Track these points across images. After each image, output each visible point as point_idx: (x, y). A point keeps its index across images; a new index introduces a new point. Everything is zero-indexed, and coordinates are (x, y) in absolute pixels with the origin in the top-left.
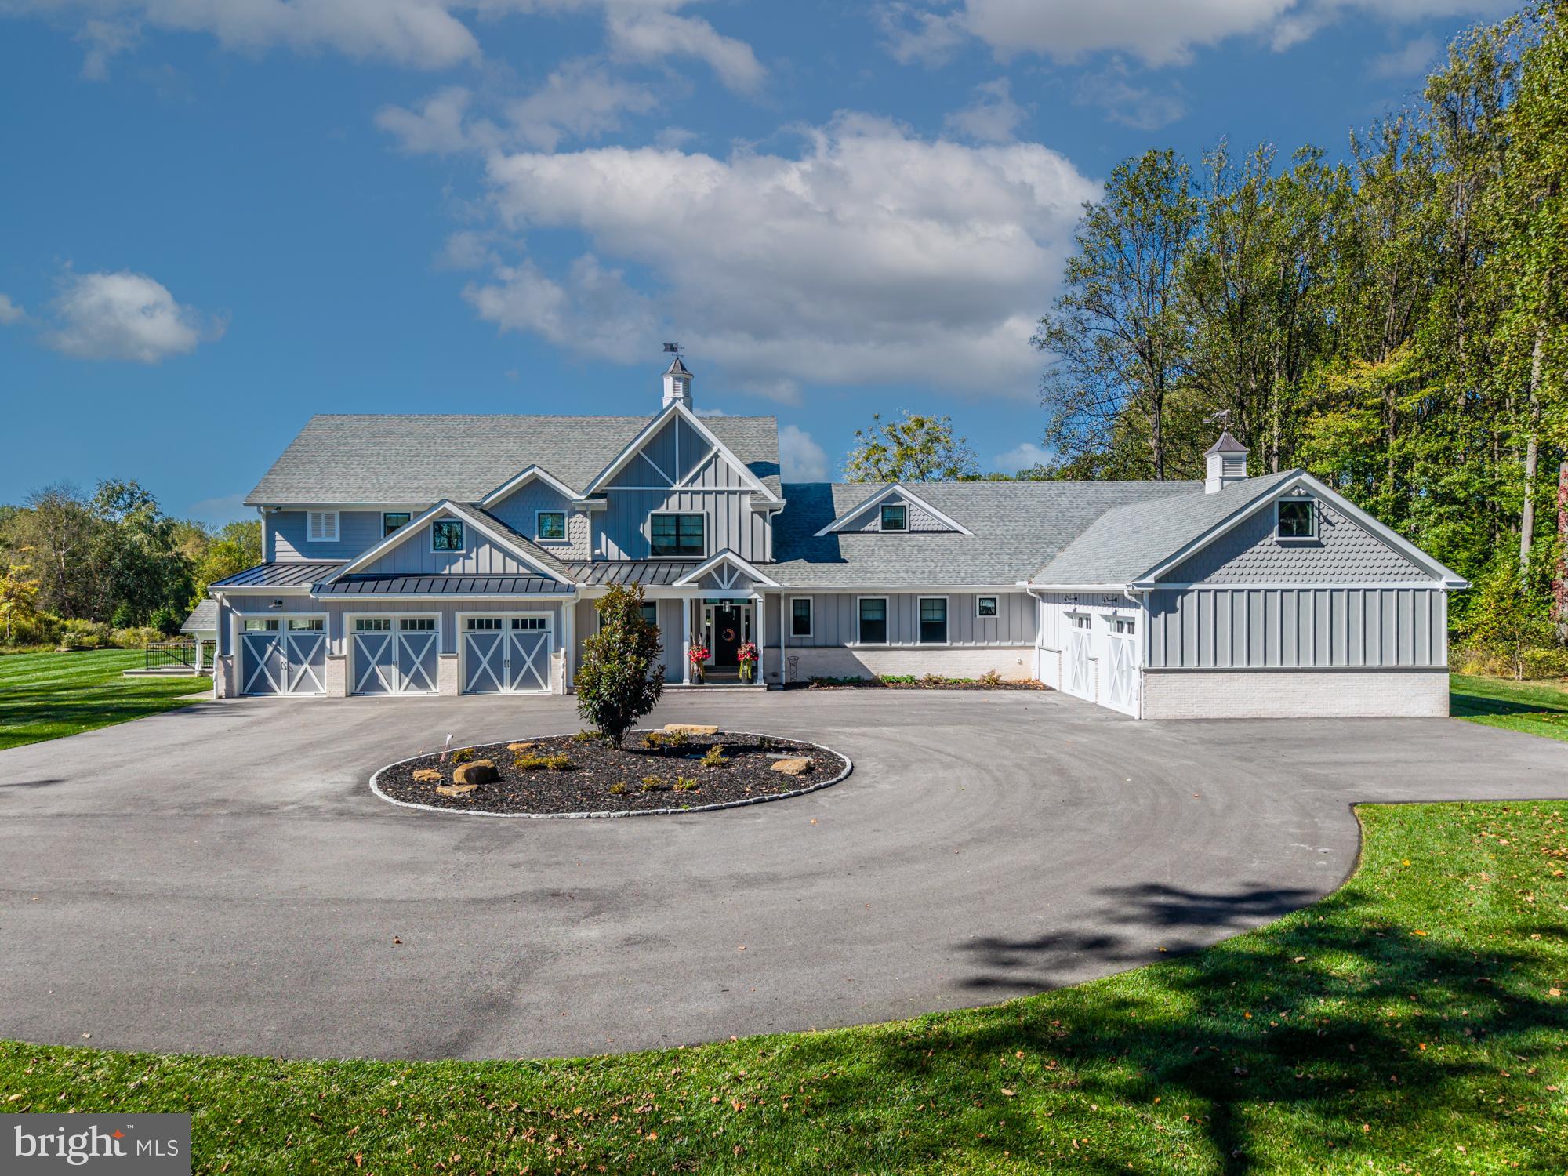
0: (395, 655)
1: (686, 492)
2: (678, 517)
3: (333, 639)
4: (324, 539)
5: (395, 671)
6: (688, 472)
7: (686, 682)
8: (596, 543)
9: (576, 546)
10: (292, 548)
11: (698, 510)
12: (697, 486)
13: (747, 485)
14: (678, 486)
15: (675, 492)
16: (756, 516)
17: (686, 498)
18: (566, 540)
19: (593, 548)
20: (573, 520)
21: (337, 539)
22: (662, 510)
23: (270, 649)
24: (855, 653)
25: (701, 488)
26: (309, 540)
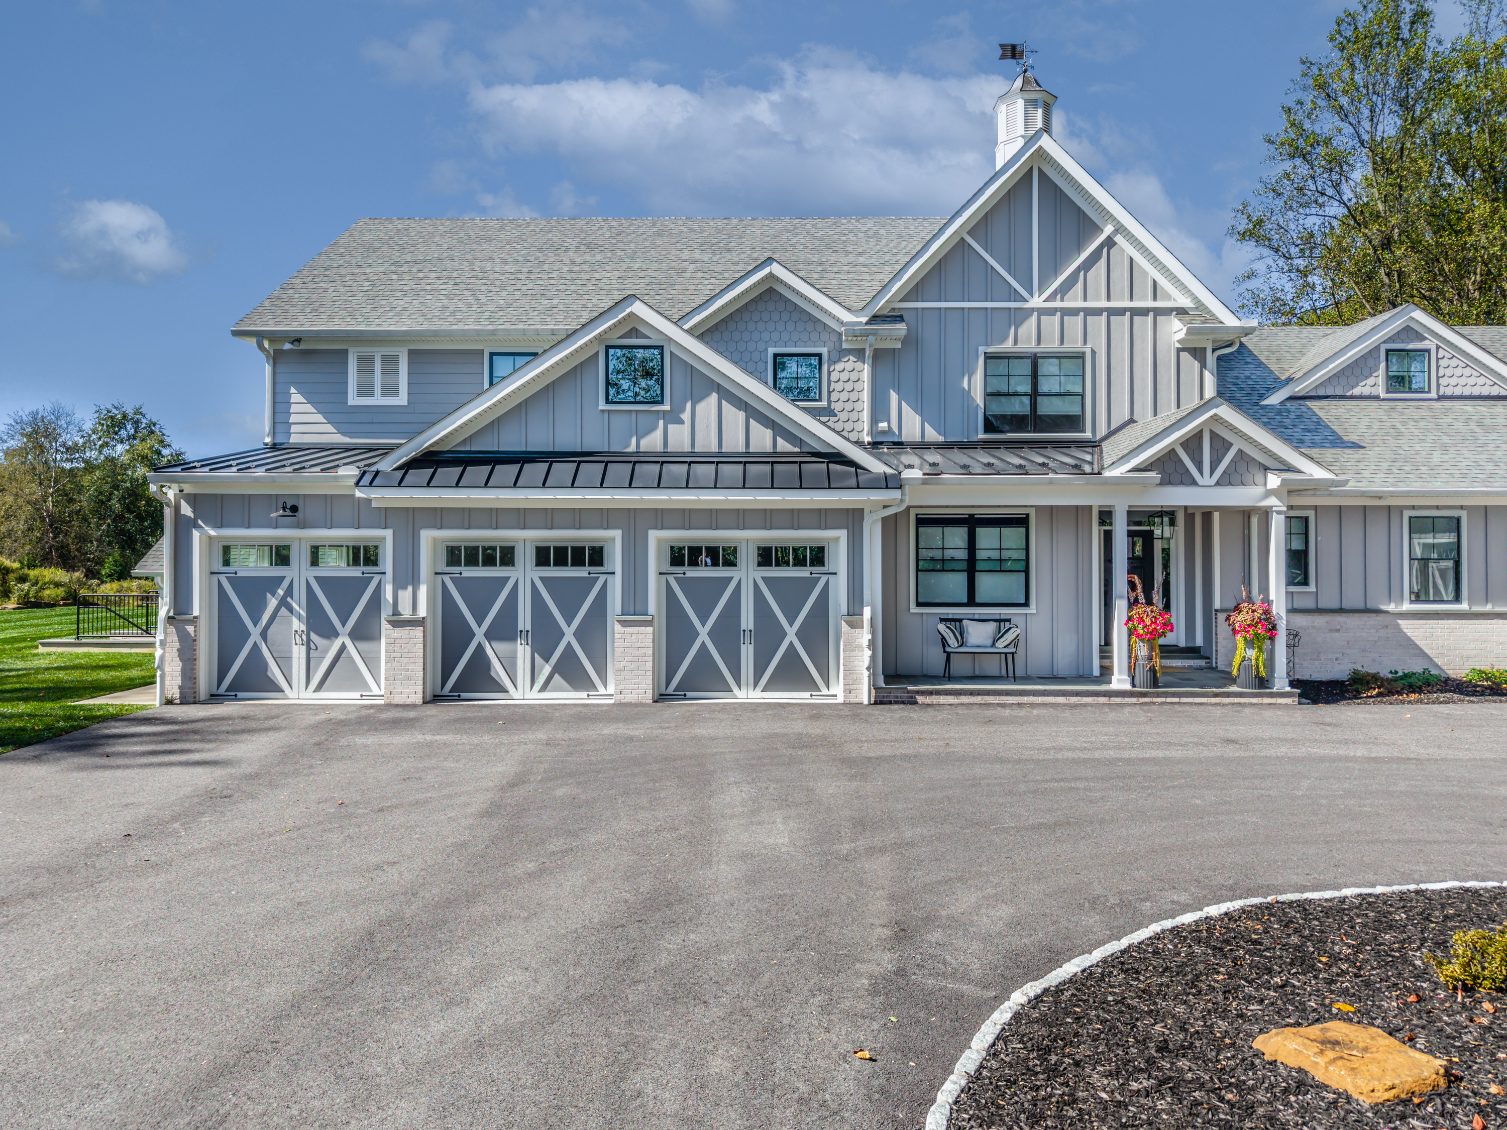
0: (524, 620)
1: (1052, 312)
2: (1035, 360)
3: (399, 585)
4: (378, 400)
5: (523, 651)
6: (1056, 273)
7: (1119, 681)
8: (879, 410)
9: (843, 416)
10: (320, 418)
11: (1074, 344)
12: (1074, 301)
13: (1168, 297)
14: (1037, 301)
15: (1032, 310)
16: (1184, 356)
17: (1052, 324)
18: (824, 403)
19: (874, 421)
20: (839, 366)
21: (402, 399)
22: (1008, 346)
23: (273, 603)
24: (1403, 623)
25: (1080, 304)
26: (353, 399)
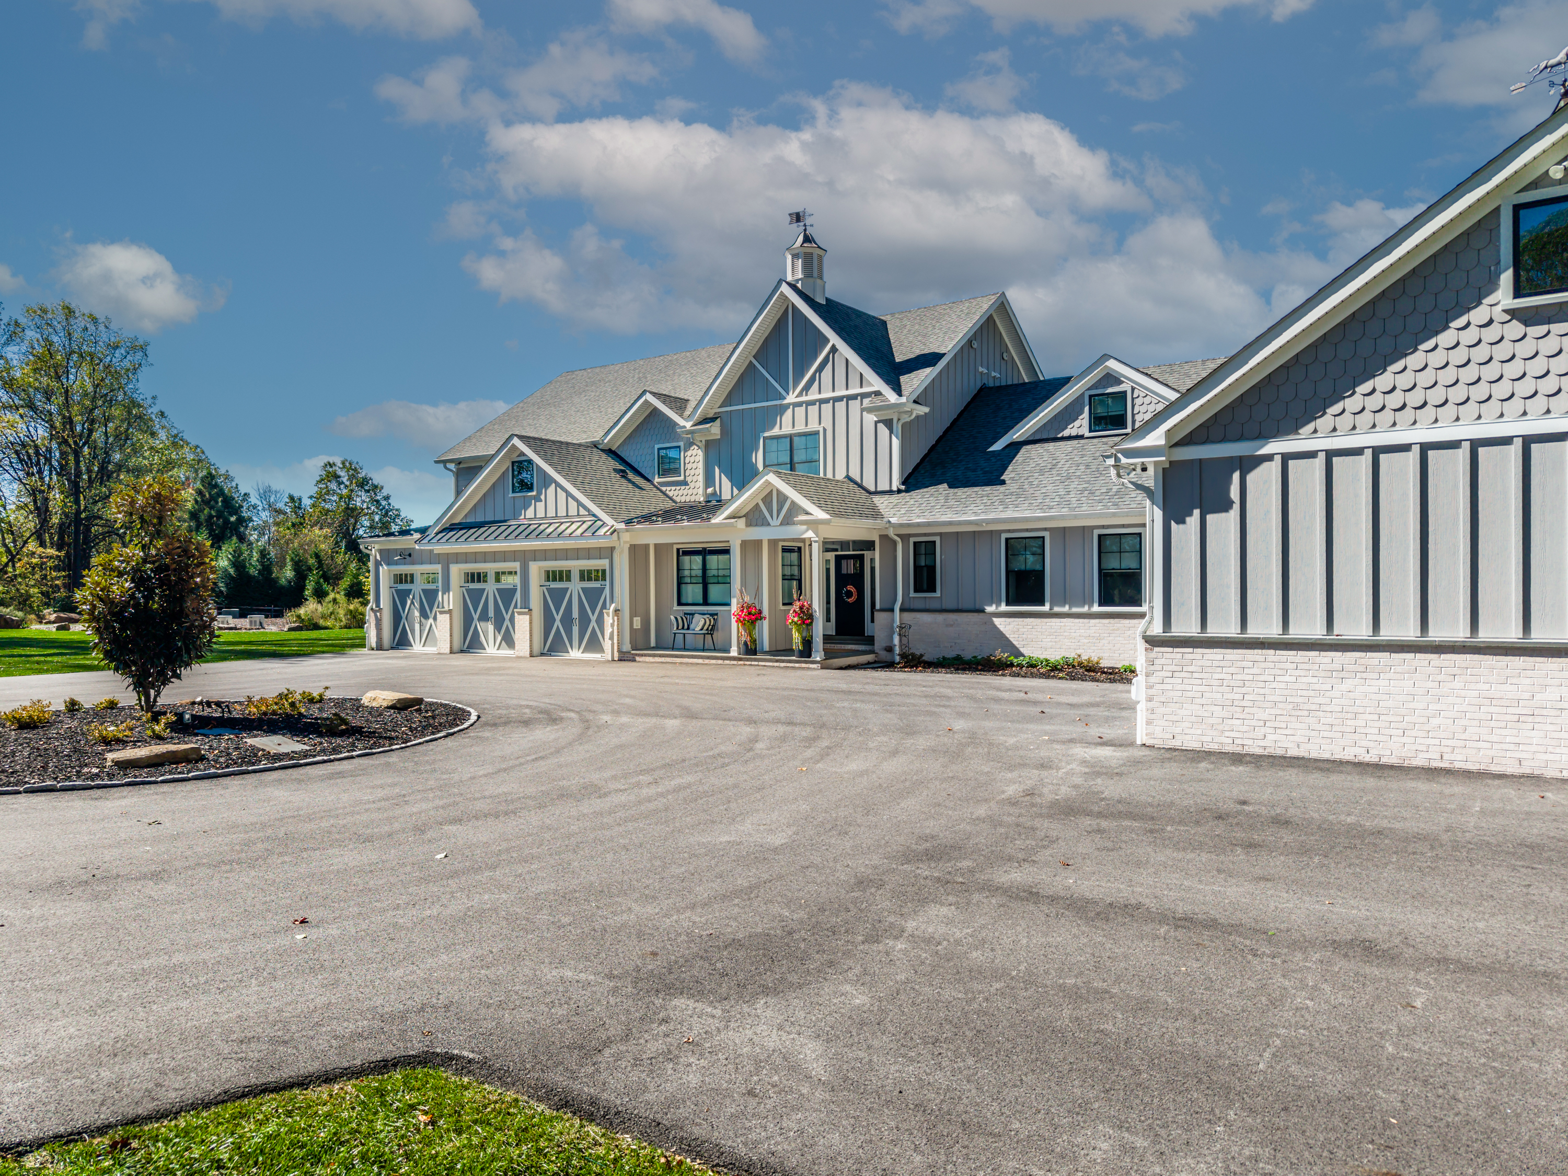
0: (491, 613)
1: (799, 404)
2: (791, 437)
3: (443, 593)
5: (491, 627)
6: (803, 376)
7: (734, 652)
8: (709, 480)
9: (692, 485)
11: (813, 426)
12: (813, 395)
13: (870, 384)
14: (791, 398)
15: (789, 404)
16: (880, 426)
17: (800, 411)
18: (682, 478)
19: (707, 486)
20: (689, 453)
22: (776, 431)
23: (409, 602)
24: (997, 621)
25: (818, 397)
